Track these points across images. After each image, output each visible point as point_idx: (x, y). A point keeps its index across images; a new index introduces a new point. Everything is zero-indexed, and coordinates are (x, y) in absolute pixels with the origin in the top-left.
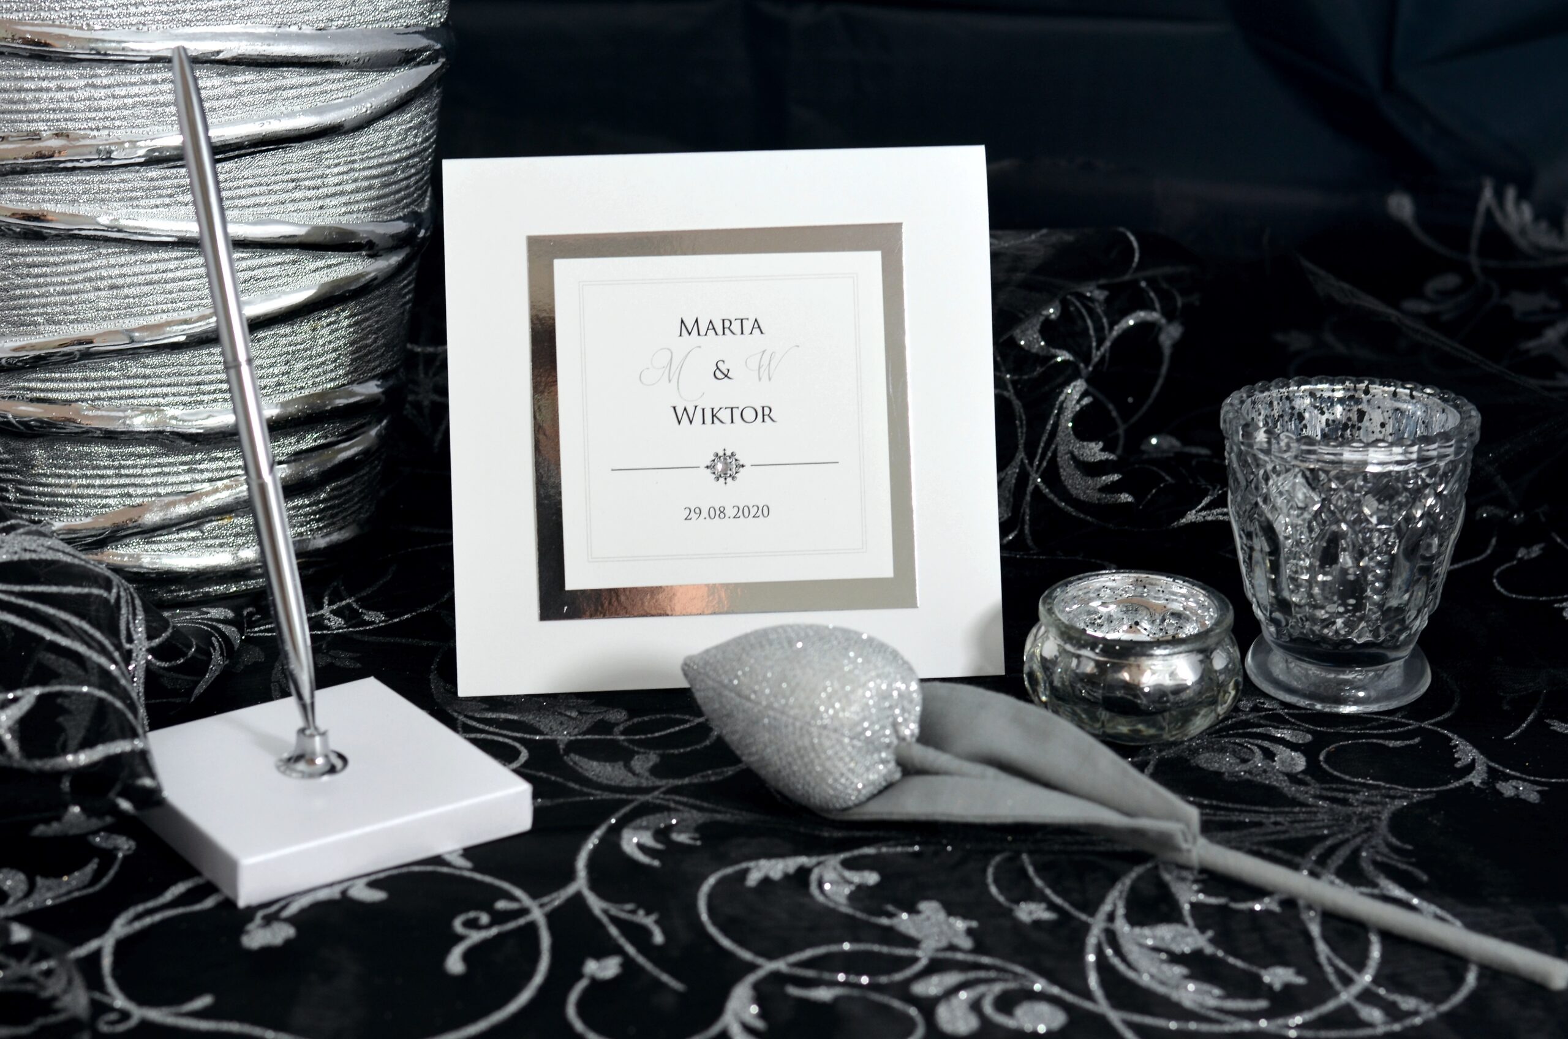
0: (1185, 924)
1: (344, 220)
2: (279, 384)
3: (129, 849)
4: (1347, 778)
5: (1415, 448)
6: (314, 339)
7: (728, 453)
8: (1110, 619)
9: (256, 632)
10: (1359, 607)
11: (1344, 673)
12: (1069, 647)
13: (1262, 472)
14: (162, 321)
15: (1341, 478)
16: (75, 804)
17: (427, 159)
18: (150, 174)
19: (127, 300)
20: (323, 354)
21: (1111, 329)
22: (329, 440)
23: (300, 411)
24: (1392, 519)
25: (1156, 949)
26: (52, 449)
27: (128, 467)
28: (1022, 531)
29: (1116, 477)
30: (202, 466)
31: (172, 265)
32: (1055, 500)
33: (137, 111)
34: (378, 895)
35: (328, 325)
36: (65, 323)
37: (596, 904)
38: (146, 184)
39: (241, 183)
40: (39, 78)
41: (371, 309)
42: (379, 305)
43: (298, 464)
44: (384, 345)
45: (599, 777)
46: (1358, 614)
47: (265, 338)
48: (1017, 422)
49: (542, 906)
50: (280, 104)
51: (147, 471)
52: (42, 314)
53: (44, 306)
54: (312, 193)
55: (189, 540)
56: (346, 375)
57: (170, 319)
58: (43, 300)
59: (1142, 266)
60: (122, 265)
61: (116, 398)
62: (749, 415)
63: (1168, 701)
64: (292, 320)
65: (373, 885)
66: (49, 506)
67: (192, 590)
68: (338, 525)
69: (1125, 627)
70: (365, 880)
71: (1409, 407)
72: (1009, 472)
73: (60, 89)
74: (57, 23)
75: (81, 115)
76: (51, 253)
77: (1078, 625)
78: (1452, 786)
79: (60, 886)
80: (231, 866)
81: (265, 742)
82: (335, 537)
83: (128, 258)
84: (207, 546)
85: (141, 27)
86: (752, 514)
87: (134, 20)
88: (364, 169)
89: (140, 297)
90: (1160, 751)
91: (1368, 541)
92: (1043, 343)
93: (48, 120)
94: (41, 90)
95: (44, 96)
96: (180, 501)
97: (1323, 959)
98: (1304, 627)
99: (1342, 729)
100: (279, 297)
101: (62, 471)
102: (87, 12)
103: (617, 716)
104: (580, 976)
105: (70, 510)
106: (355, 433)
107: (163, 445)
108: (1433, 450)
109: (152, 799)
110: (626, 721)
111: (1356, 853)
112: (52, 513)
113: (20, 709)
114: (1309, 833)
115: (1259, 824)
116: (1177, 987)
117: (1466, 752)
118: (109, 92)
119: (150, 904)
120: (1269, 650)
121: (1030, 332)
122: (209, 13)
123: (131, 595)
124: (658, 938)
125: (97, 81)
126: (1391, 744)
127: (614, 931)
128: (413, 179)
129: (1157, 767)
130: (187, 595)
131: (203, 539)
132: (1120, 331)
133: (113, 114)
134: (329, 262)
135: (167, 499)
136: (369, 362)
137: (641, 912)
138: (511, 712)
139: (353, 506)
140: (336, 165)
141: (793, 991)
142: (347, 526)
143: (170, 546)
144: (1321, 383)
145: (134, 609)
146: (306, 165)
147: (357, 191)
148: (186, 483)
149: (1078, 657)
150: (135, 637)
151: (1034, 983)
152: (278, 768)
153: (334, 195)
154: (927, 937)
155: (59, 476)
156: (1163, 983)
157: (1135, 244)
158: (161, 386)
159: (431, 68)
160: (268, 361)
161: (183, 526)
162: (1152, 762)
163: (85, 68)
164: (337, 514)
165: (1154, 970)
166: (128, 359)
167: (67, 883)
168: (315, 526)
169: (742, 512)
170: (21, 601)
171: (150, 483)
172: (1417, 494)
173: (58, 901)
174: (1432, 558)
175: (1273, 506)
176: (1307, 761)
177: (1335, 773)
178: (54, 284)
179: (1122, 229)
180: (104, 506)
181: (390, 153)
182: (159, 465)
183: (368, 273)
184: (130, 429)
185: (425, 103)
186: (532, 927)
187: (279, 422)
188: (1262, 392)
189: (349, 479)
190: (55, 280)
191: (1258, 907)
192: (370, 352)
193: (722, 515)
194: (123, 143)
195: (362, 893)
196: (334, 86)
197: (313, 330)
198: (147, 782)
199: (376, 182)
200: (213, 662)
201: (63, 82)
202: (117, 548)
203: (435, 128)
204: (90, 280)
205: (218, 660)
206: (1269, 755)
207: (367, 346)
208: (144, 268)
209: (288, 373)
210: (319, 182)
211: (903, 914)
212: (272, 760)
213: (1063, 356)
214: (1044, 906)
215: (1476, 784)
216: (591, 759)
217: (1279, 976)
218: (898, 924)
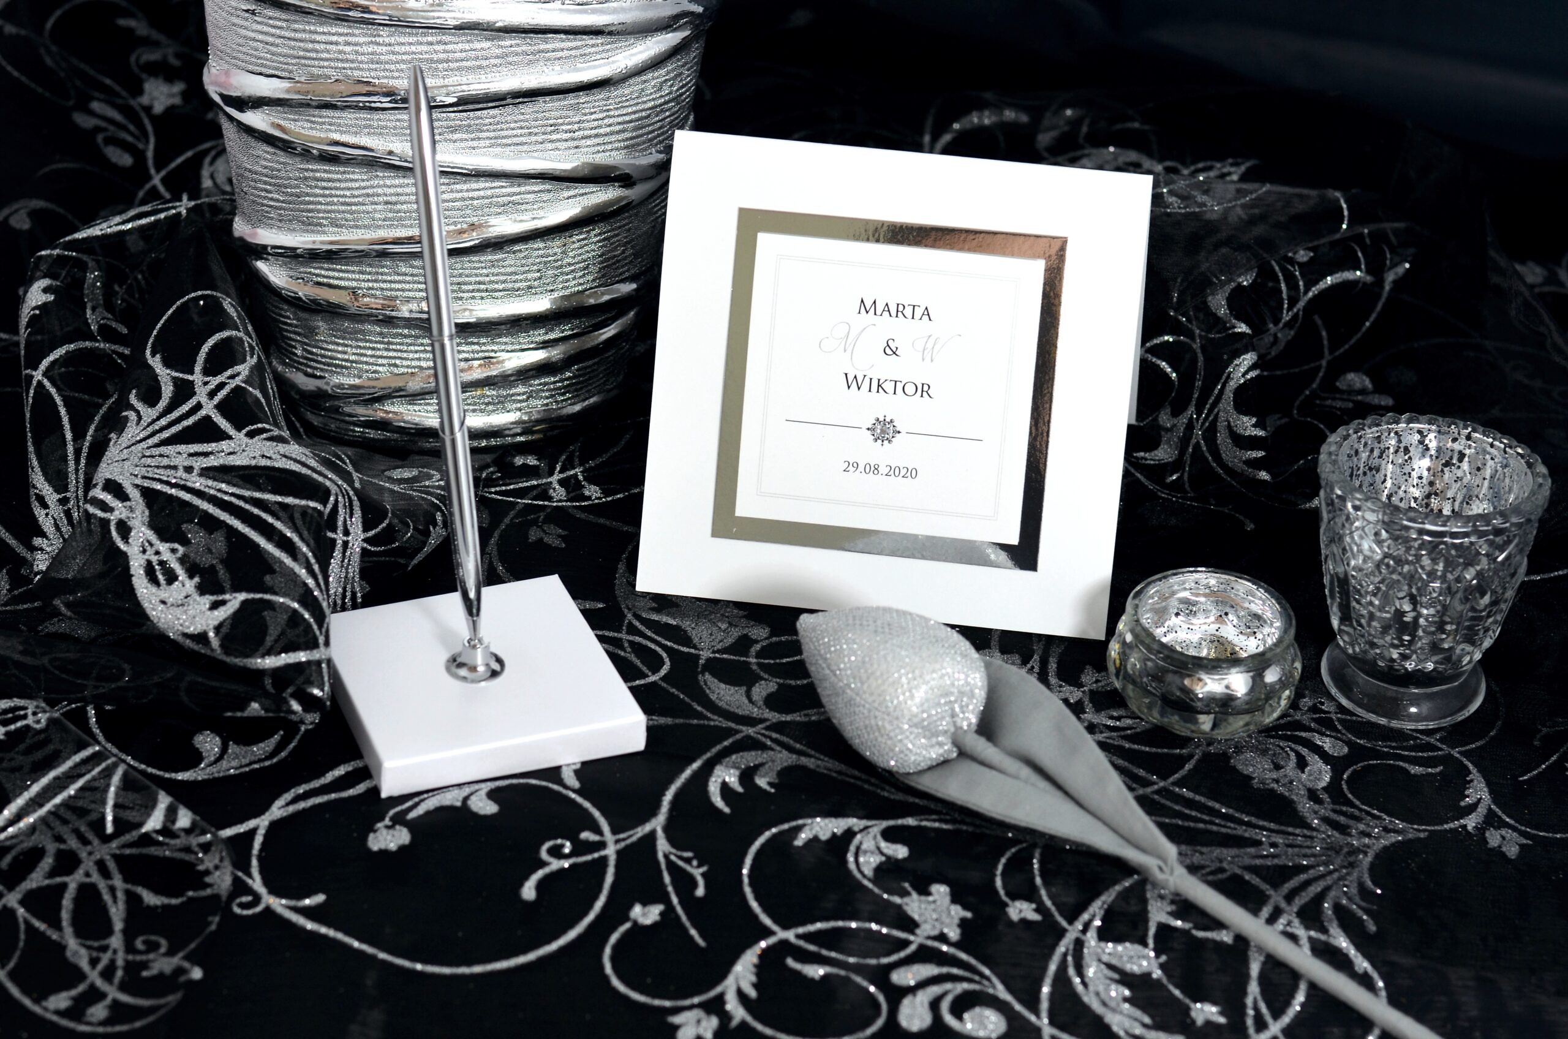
0: (1146, 945)
1: (597, 157)
3: (312, 723)
4: (1357, 803)
6: (564, 252)
7: (888, 420)
9: (491, 493)
10: (1412, 643)
16: (255, 701)
19: (399, 214)
20: (573, 264)
21: (1307, 290)
22: (575, 331)
24: (1444, 579)
25: (1111, 967)
26: (333, 323)
28: (1182, 476)
29: (1260, 454)
32: (1210, 458)
34: (492, 807)
35: (578, 242)
36: (346, 227)
37: (663, 845)
39: (505, 126)
41: (620, 227)
42: (629, 223)
43: (547, 348)
44: (633, 254)
45: (720, 700)
47: (520, 251)
48: (1198, 376)
49: (617, 841)
50: (542, 64)
51: (412, 348)
52: (326, 218)
54: (569, 135)
56: (594, 280)
58: (328, 208)
62: (910, 389)
64: (544, 238)
65: (492, 794)
66: (328, 366)
68: (582, 397)
70: (490, 786)
72: (1180, 422)
73: (348, 44)
76: (334, 172)
78: (1447, 827)
79: (245, 756)
83: (401, 181)
86: (902, 473)
88: (617, 116)
89: (410, 212)
90: (1205, 746)
92: (1227, 311)
93: (337, 68)
94: (331, 43)
95: (334, 47)
97: (1249, 1001)
101: (341, 341)
103: (760, 633)
104: (627, 919)
105: (345, 371)
107: (425, 329)
110: (766, 639)
111: (1320, 897)
112: (331, 370)
113: (226, 612)
114: (1295, 861)
116: (1114, 1010)
117: (1477, 789)
118: (389, 48)
119: (309, 786)
121: (1219, 297)
123: (349, 498)
124: (700, 892)
125: (380, 40)
126: (1413, 770)
127: (667, 880)
128: (668, 120)
132: (1317, 292)
134: (584, 189)
135: (428, 372)
136: (616, 269)
137: (695, 863)
138: (673, 617)
139: (598, 380)
140: (592, 113)
141: (790, 962)
142: (591, 396)
143: (429, 408)
145: (352, 509)
146: (564, 113)
147: (612, 133)
150: (351, 531)
151: (994, 987)
152: (447, 667)
153: (588, 137)
154: (925, 921)
155: (338, 344)
156: (1104, 1004)
157: (1345, 206)
160: (522, 269)
162: (1196, 757)
164: (581, 389)
165: (1101, 988)
166: (399, 260)
167: (252, 753)
168: (559, 398)
169: (893, 471)
170: (248, 507)
171: (411, 357)
173: (238, 771)
176: (1331, 778)
177: (1350, 796)
178: (337, 196)
179: (1340, 196)
180: (375, 372)
181: (645, 102)
185: (683, 58)
186: (604, 860)
188: (1374, 426)
189: (591, 362)
190: (338, 193)
191: (1214, 938)
192: (618, 261)
193: (876, 472)
195: (479, 803)
196: (593, 50)
197: (565, 245)
198: (316, 691)
199: (630, 125)
200: (431, 538)
202: (384, 406)
203: (693, 75)
204: (369, 195)
205: (438, 534)
206: (1302, 764)
207: (615, 256)
209: (540, 278)
210: (576, 126)
211: (915, 895)
212: (445, 656)
213: (1242, 328)
214: (1034, 906)
215: (1469, 828)
216: (721, 681)
217: (1206, 1012)
218: (907, 904)
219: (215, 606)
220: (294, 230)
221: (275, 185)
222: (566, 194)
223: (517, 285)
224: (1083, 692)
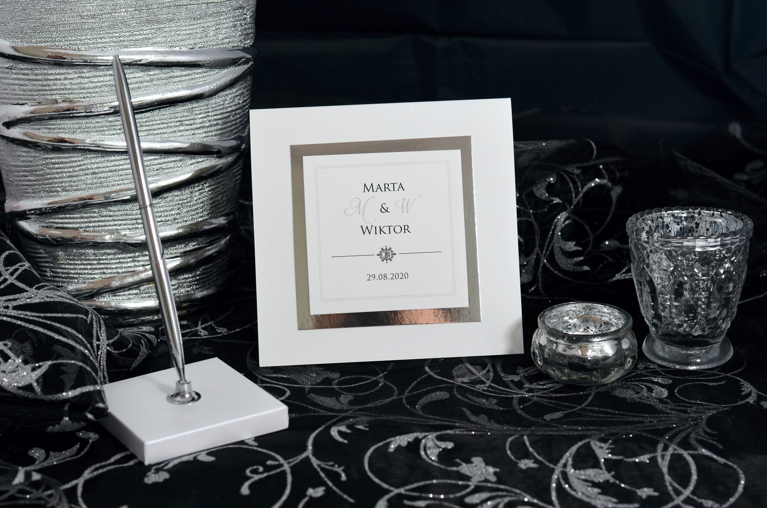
0: (601, 469)
1: (205, 140)
2: (175, 219)
3: (95, 439)
4: (687, 400)
5: (719, 239)
6: (191, 197)
7: (388, 248)
8: (575, 326)
10: (694, 318)
11: (689, 350)
12: (552, 338)
13: (645, 252)
14: (118, 189)
15: (683, 255)
16: (66, 416)
17: (245, 111)
18: (110, 119)
19: (100, 180)
20: (196, 205)
21: (582, 188)
22: (200, 246)
23: (186, 232)
24: (709, 274)
25: (585, 480)
26: (67, 251)
27: (103, 260)
28: (538, 285)
29: (582, 258)
30: (139, 259)
31: (122, 162)
32: (553, 270)
33: (102, 89)
34: (211, 459)
35: (198, 190)
36: (71, 191)
37: (315, 462)
38: (108, 124)
39: (154, 123)
40: (56, 74)
41: (219, 183)
42: (224, 181)
43: (186, 257)
44: (226, 200)
45: (323, 403)
46: (695, 321)
47: (168, 197)
48: (536, 234)
49: (289, 463)
50: (172, 85)
51: (112, 261)
52: (60, 187)
53: (61, 183)
54: (189, 127)
55: (134, 294)
56: (208, 214)
57: (121, 188)
58: (61, 180)
59: (598, 157)
60: (98, 163)
61: (96, 226)
62: (398, 229)
63: (599, 364)
64: (180, 188)
65: (209, 454)
66: (66, 279)
67: (136, 318)
68: (207, 287)
69: (582, 330)
70: (206, 452)
71: (719, 220)
72: (532, 257)
73: (66, 79)
74: (64, 47)
75: (76, 91)
76: (63, 157)
77: (559, 329)
78: (739, 403)
79: (60, 456)
80: (141, 445)
81: (162, 388)
82: (205, 293)
83: (100, 159)
84: (142, 297)
85: (104, 48)
86: (400, 277)
87: (100, 45)
88: (214, 115)
89: (107, 178)
90: (597, 389)
91: (698, 285)
92: (547, 195)
93: (61, 94)
94: (57, 80)
95: (58, 82)
96: (129, 276)
97: (668, 484)
98: (668, 328)
99: (687, 378)
100: (174, 177)
101: (72, 262)
102: (77, 42)
103: (336, 376)
104: (305, 496)
105: (76, 281)
106: (213, 242)
107: (119, 249)
108: (728, 240)
109: (104, 413)
110: (339, 378)
111: (688, 435)
112: (68, 282)
113: (41, 371)
114: (666, 426)
115: (643, 422)
116: (595, 499)
117: (747, 387)
118: (88, 79)
119: (103, 464)
120: (654, 341)
121: (541, 189)
122: (136, 42)
123: (98, 318)
124: (344, 477)
125: (83, 75)
126: (711, 384)
127: (322, 475)
128: (238, 120)
129: (594, 396)
130: (133, 321)
131: (140, 294)
132: (587, 189)
133: (91, 91)
134: (198, 160)
135: (122, 275)
136: (219, 208)
137: (336, 466)
138: (284, 374)
139: (213, 278)
140: (200, 114)
141: (406, 502)
142: (211, 287)
143: (124, 297)
144: (677, 210)
145: (100, 325)
146: (186, 114)
147: (211, 126)
148: (131, 267)
149: (557, 343)
150: (101, 338)
151: (525, 497)
152: (168, 400)
153: (199, 128)
154: (474, 475)
155: (71, 264)
156: (588, 497)
157: (594, 147)
158: (118, 220)
159: (246, 67)
160: (169, 208)
161: (131, 287)
162: (592, 395)
163: (77, 69)
164: (206, 281)
165: (584, 490)
166: (102, 208)
167: (65, 454)
168: (195, 287)
169: (395, 276)
170: (44, 321)
171: (114, 267)
172: (721, 262)
173: (59, 462)
174: (730, 293)
175: (651, 269)
176: (668, 393)
177: (682, 398)
178: (65, 172)
179: (588, 140)
180: (92, 279)
181: (226, 108)
182: (118, 259)
183: (217, 166)
184: (104, 241)
185: (244, 84)
186: (284, 473)
187: (175, 237)
188: (648, 214)
189: (210, 265)
190: (66, 170)
191: (637, 460)
192: (220, 204)
193: (385, 278)
194: (97, 104)
195: (204, 458)
196: (197, 76)
197: (191, 193)
198: (101, 405)
199: (220, 122)
200: (141, 351)
201: (67, 75)
202: (99, 298)
203: (249, 96)
204: (83, 170)
205: (144, 351)
206: (650, 390)
207: (218, 200)
208: (108, 164)
209: (179, 214)
210: (192, 122)
211: (464, 465)
212: (165, 396)
213: (557, 200)
214: (532, 461)
215: (751, 402)
216: (320, 396)
217: (645, 492)
218: (461, 469)
219: (34, 369)
220: (42, 197)
221: (29, 171)
222: (190, 162)
223: (168, 218)
224: (521, 376)
